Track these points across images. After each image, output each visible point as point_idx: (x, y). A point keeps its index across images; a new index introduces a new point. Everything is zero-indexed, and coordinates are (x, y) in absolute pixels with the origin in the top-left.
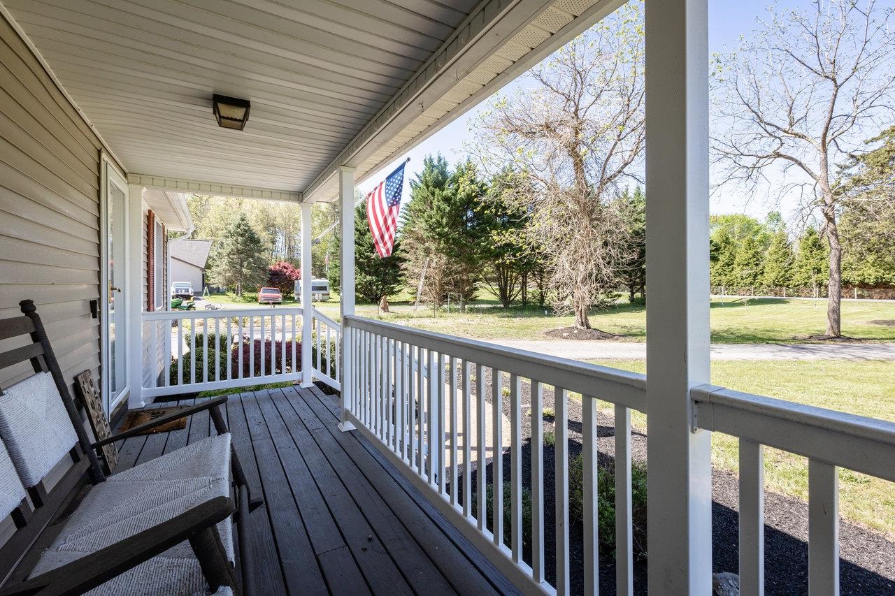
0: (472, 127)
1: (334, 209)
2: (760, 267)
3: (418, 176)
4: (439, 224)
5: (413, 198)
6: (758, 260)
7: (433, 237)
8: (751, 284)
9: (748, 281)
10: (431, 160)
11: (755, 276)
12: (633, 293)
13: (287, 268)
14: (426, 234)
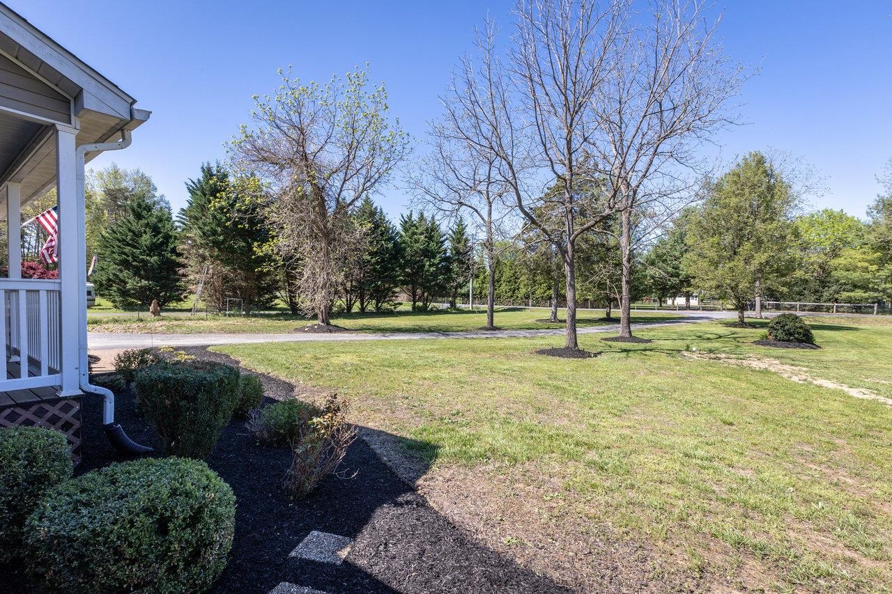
0: (229, 150)
1: (115, 201)
2: (518, 284)
3: (194, 183)
4: (214, 233)
5: (191, 204)
6: (516, 278)
7: (207, 244)
8: (512, 296)
9: (509, 294)
10: (209, 169)
11: (514, 291)
12: (415, 303)
13: (34, 269)
14: (199, 241)
